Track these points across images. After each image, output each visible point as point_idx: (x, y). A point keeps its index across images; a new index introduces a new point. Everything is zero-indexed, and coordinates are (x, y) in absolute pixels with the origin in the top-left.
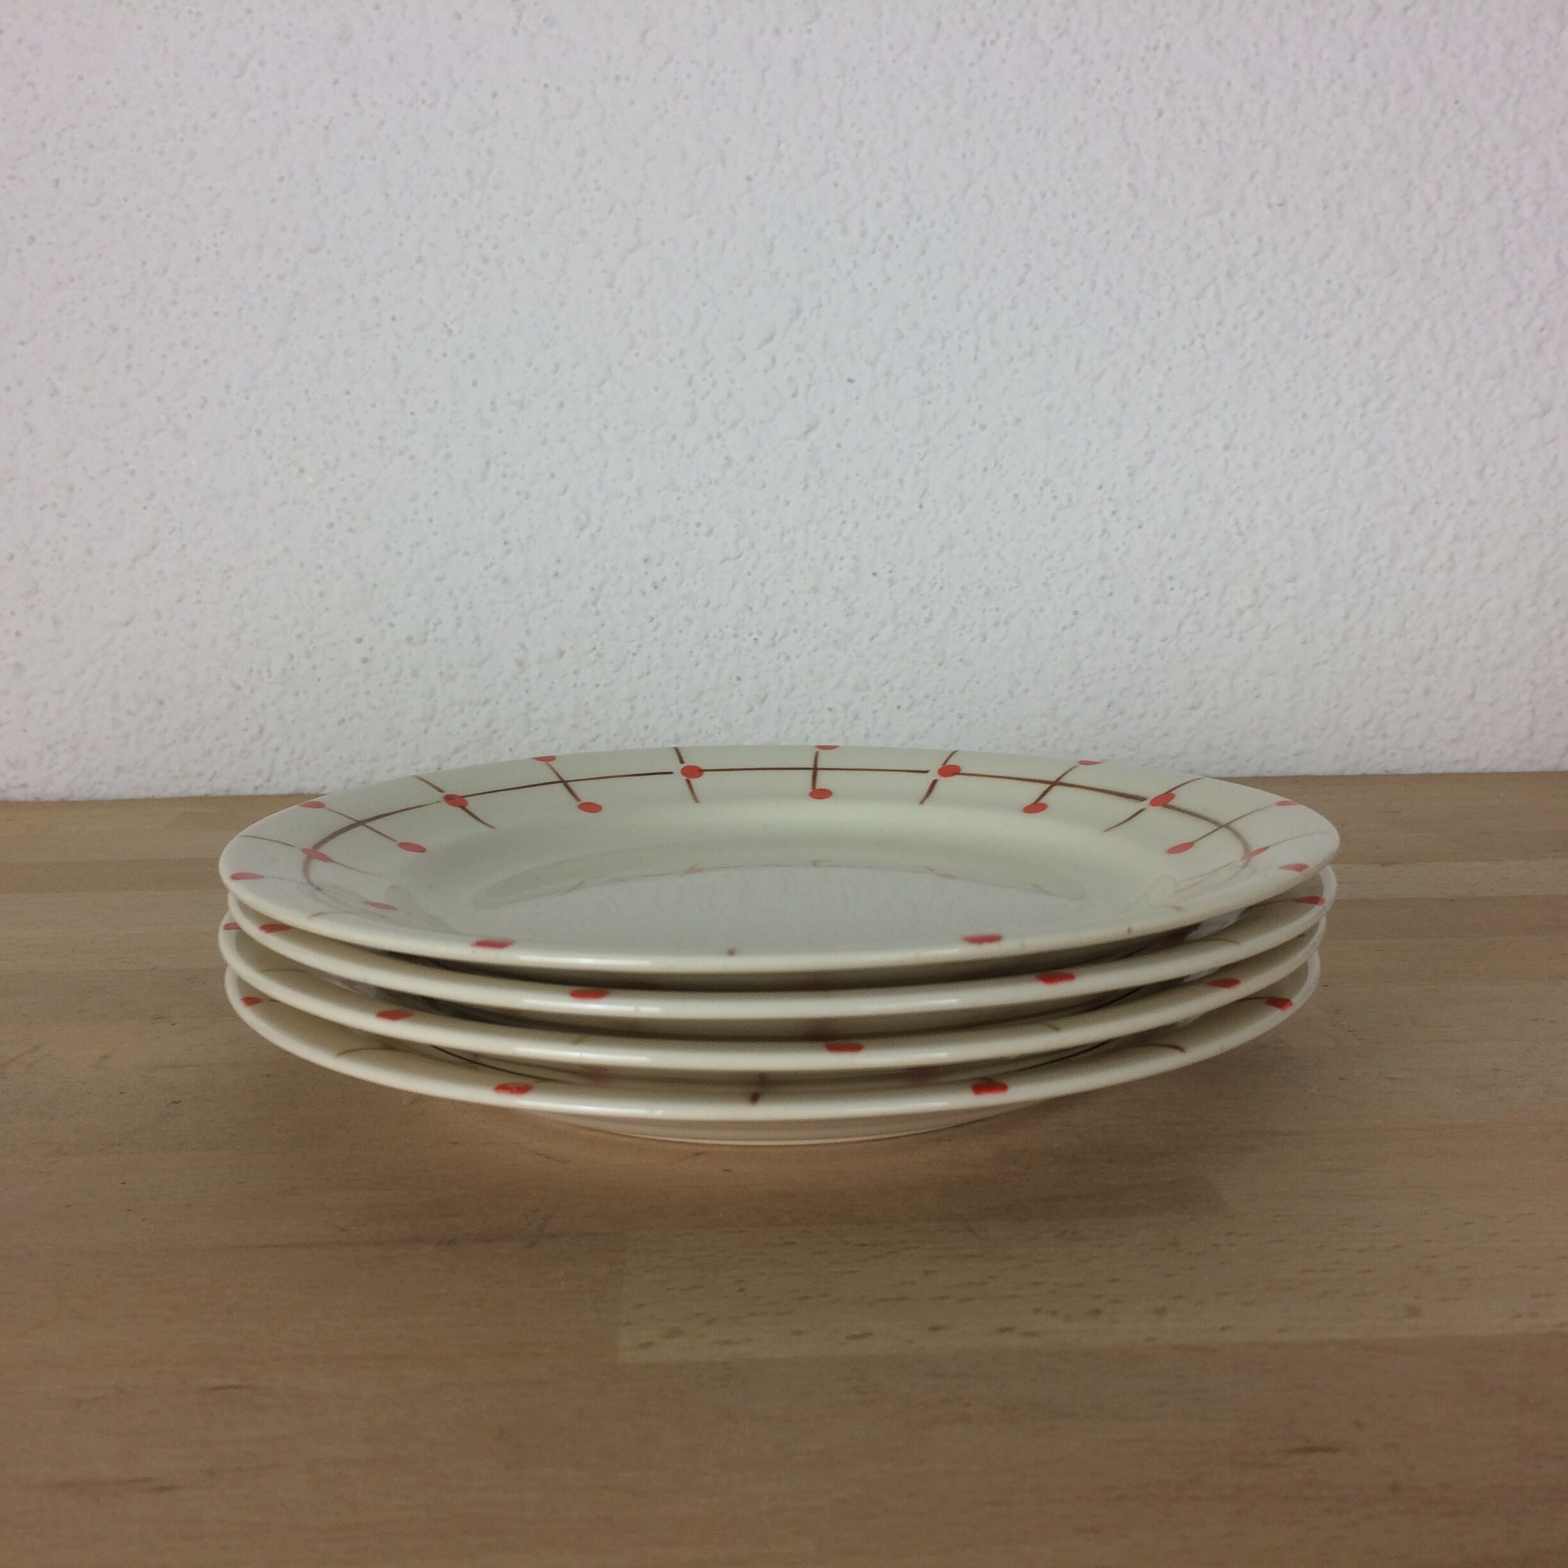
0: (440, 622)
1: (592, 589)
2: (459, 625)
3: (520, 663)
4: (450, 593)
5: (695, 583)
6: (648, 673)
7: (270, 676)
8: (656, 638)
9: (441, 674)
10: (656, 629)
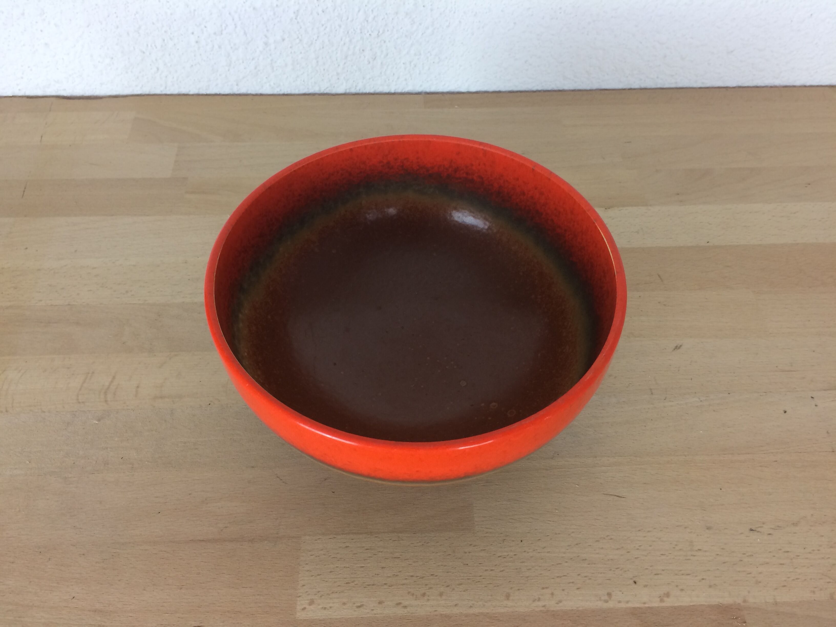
0: (227, 26)
1: (294, 13)
2: (236, 27)
3: (266, 44)
4: (230, 14)
5: (341, 9)
6: (323, 48)
7: (156, 48)
8: (325, 34)
9: (232, 48)
10: (325, 29)
